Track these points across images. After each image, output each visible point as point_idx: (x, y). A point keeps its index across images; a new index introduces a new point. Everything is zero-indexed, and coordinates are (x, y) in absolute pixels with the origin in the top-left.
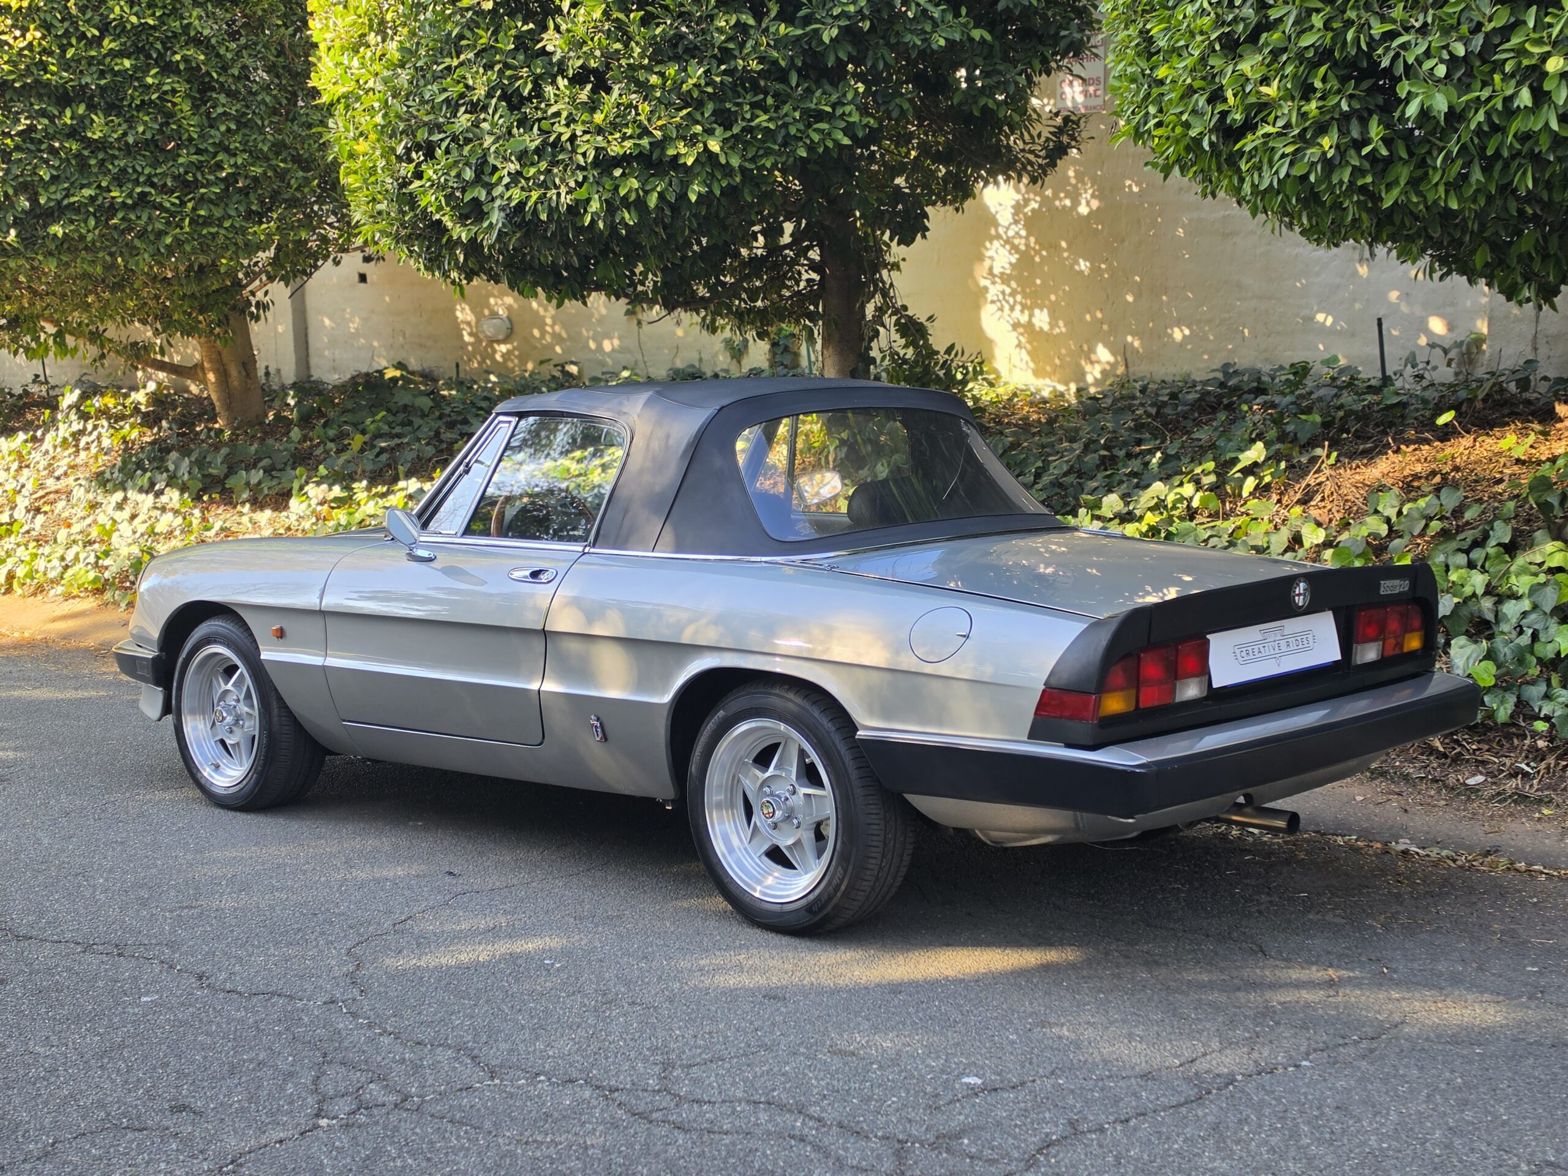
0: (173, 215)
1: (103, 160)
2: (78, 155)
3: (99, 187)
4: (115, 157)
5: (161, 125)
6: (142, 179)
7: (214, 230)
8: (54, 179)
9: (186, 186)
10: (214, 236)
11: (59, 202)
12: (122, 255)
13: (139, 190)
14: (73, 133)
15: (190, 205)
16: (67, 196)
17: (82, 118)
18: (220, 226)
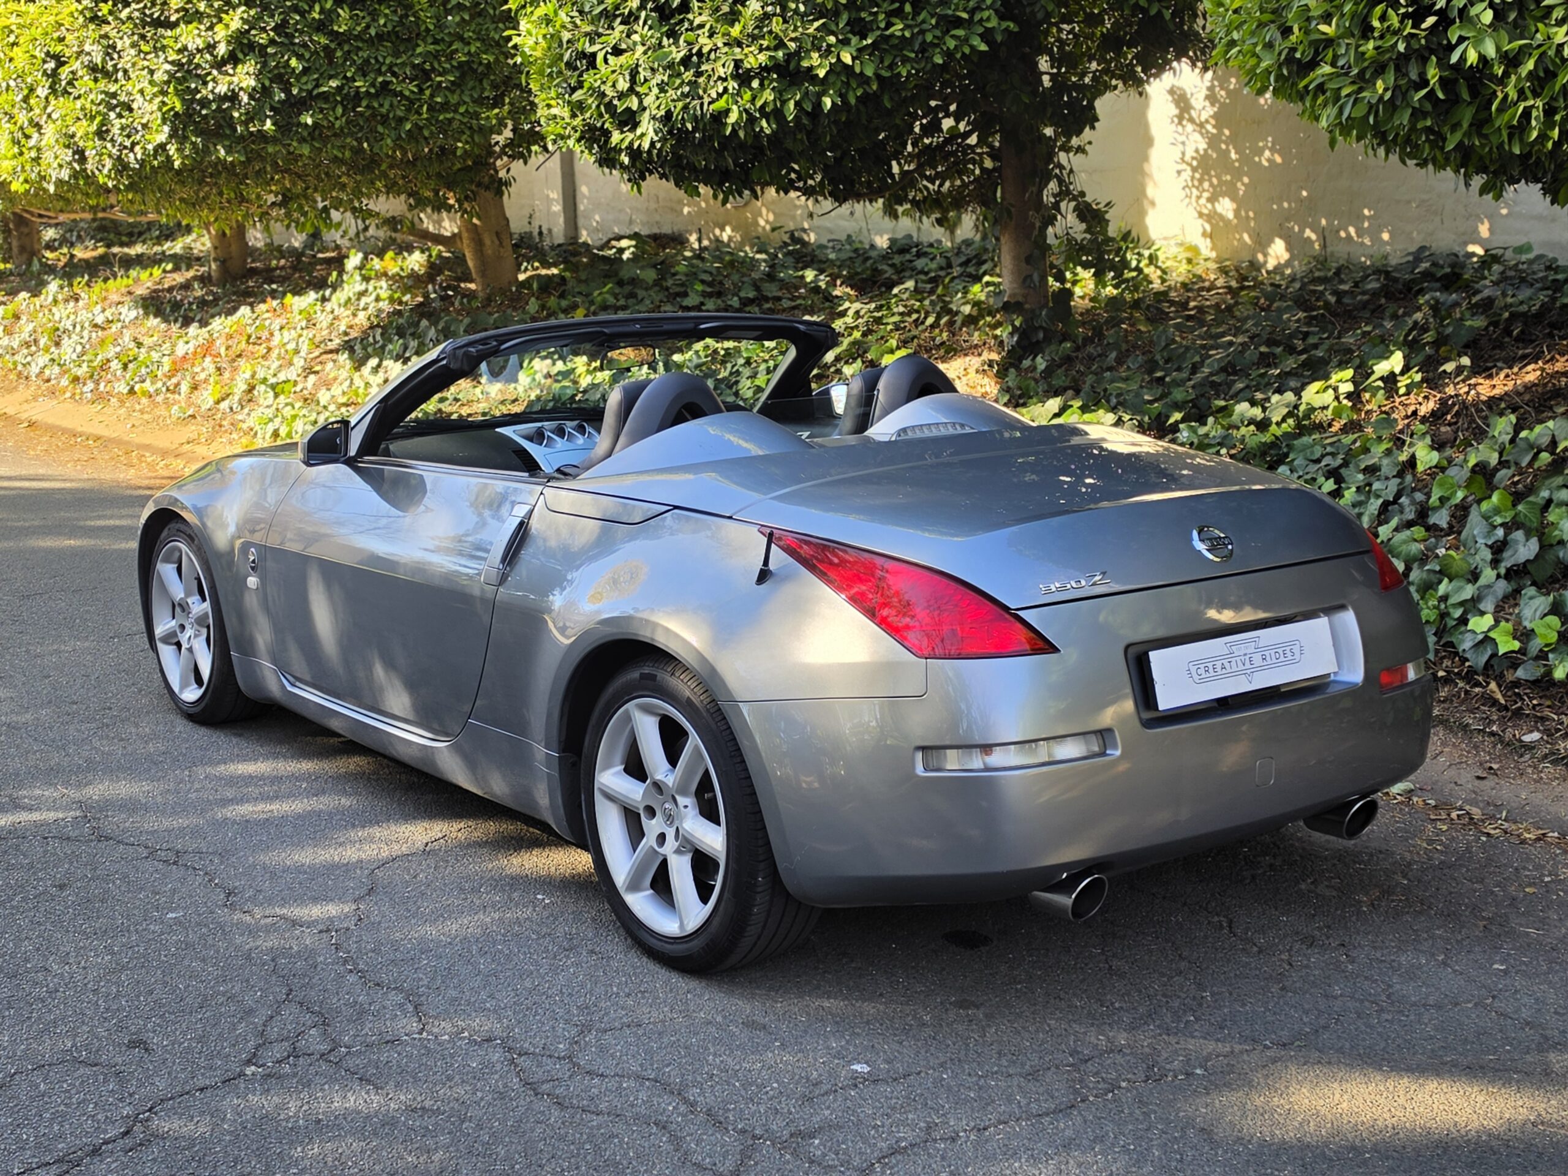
0: (412, 102)
1: (349, 52)
2: (326, 48)
3: (345, 77)
4: (359, 49)
5: (401, 17)
6: (384, 69)
7: (449, 116)
8: (306, 71)
9: (423, 75)
10: (450, 121)
11: (310, 92)
12: (367, 140)
13: (380, 79)
14: (321, 27)
15: (428, 92)
16: (317, 86)
17: (331, 11)
18: (456, 111)
